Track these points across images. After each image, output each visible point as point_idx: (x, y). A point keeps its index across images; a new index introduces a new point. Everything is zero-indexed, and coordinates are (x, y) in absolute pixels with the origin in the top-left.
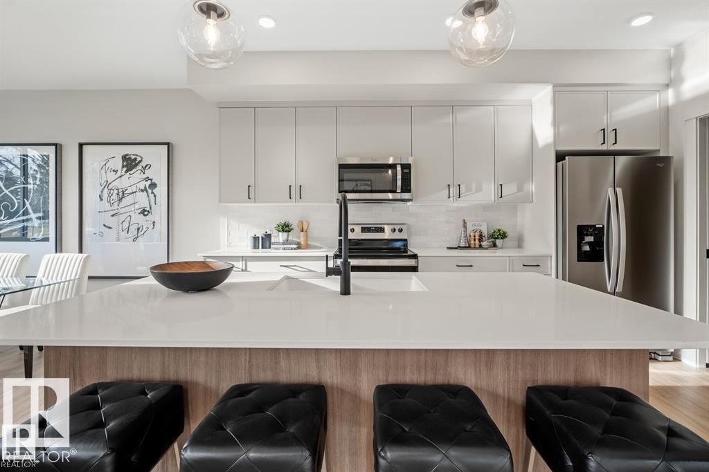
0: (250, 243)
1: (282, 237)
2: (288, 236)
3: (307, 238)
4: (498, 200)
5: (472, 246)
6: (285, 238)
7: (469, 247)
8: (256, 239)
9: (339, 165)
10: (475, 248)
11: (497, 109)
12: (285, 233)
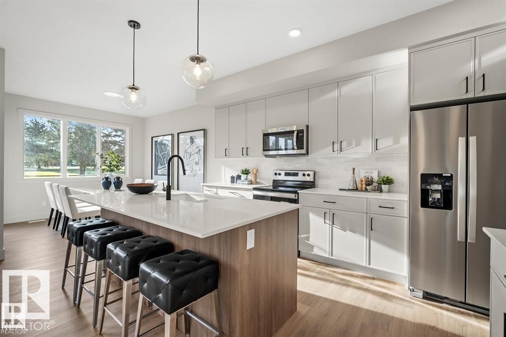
0: (230, 180)
1: (243, 177)
2: (247, 177)
3: (256, 178)
4: (375, 152)
5: (359, 189)
6: (245, 177)
7: (357, 189)
8: (233, 178)
9: (264, 134)
10: (362, 191)
11: (375, 76)
12: (245, 175)
